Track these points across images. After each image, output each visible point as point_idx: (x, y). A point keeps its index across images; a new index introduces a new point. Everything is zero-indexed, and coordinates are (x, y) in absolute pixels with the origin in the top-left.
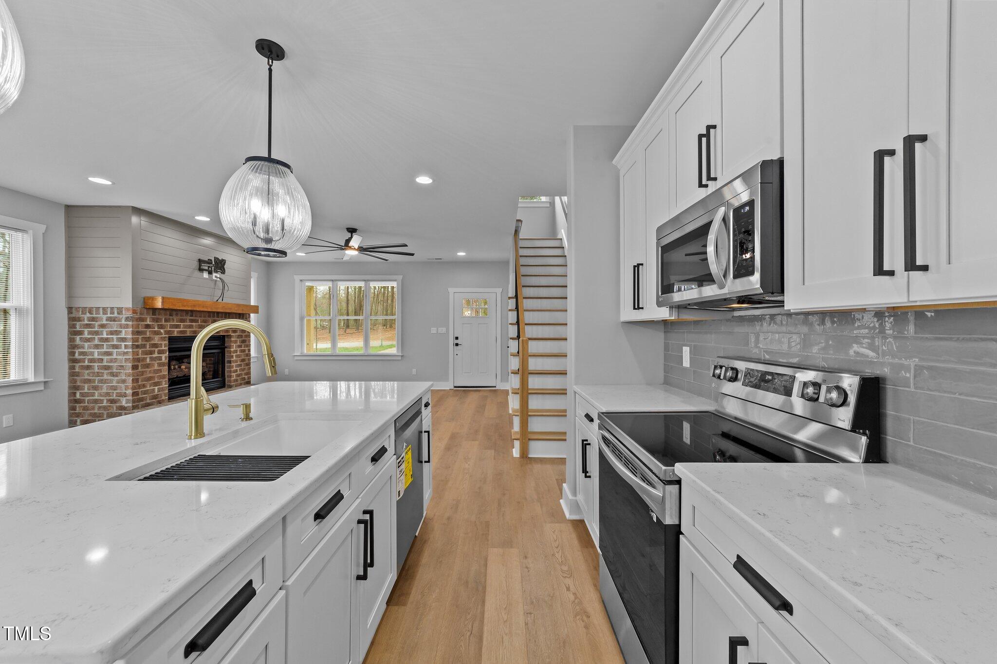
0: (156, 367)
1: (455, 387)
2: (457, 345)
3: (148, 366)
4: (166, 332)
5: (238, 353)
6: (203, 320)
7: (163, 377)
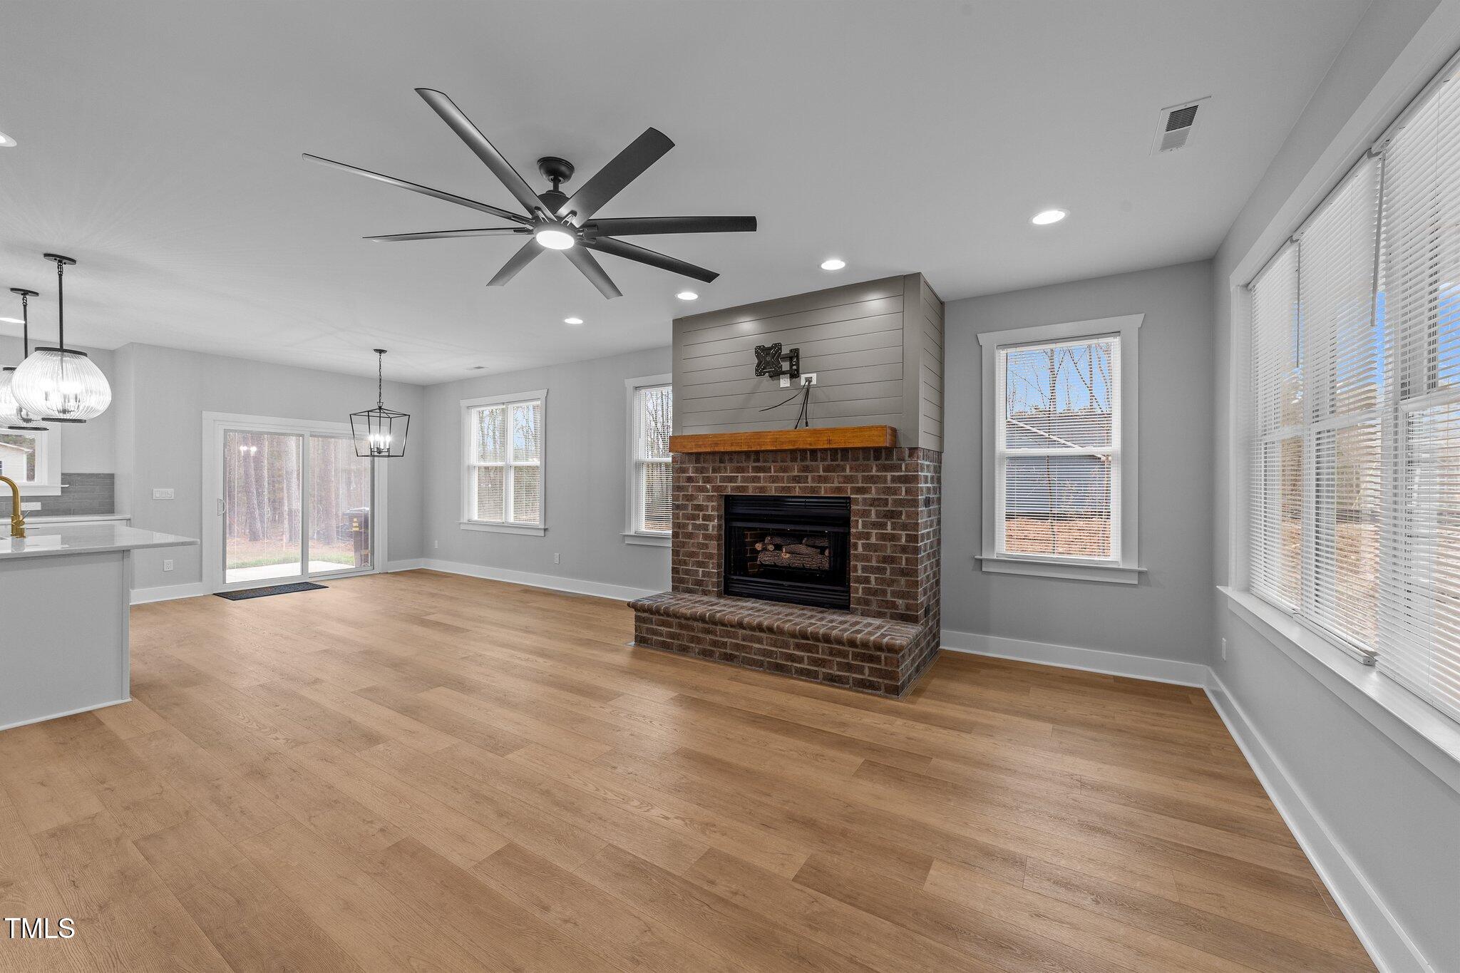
4: (716, 489)
6: (781, 468)
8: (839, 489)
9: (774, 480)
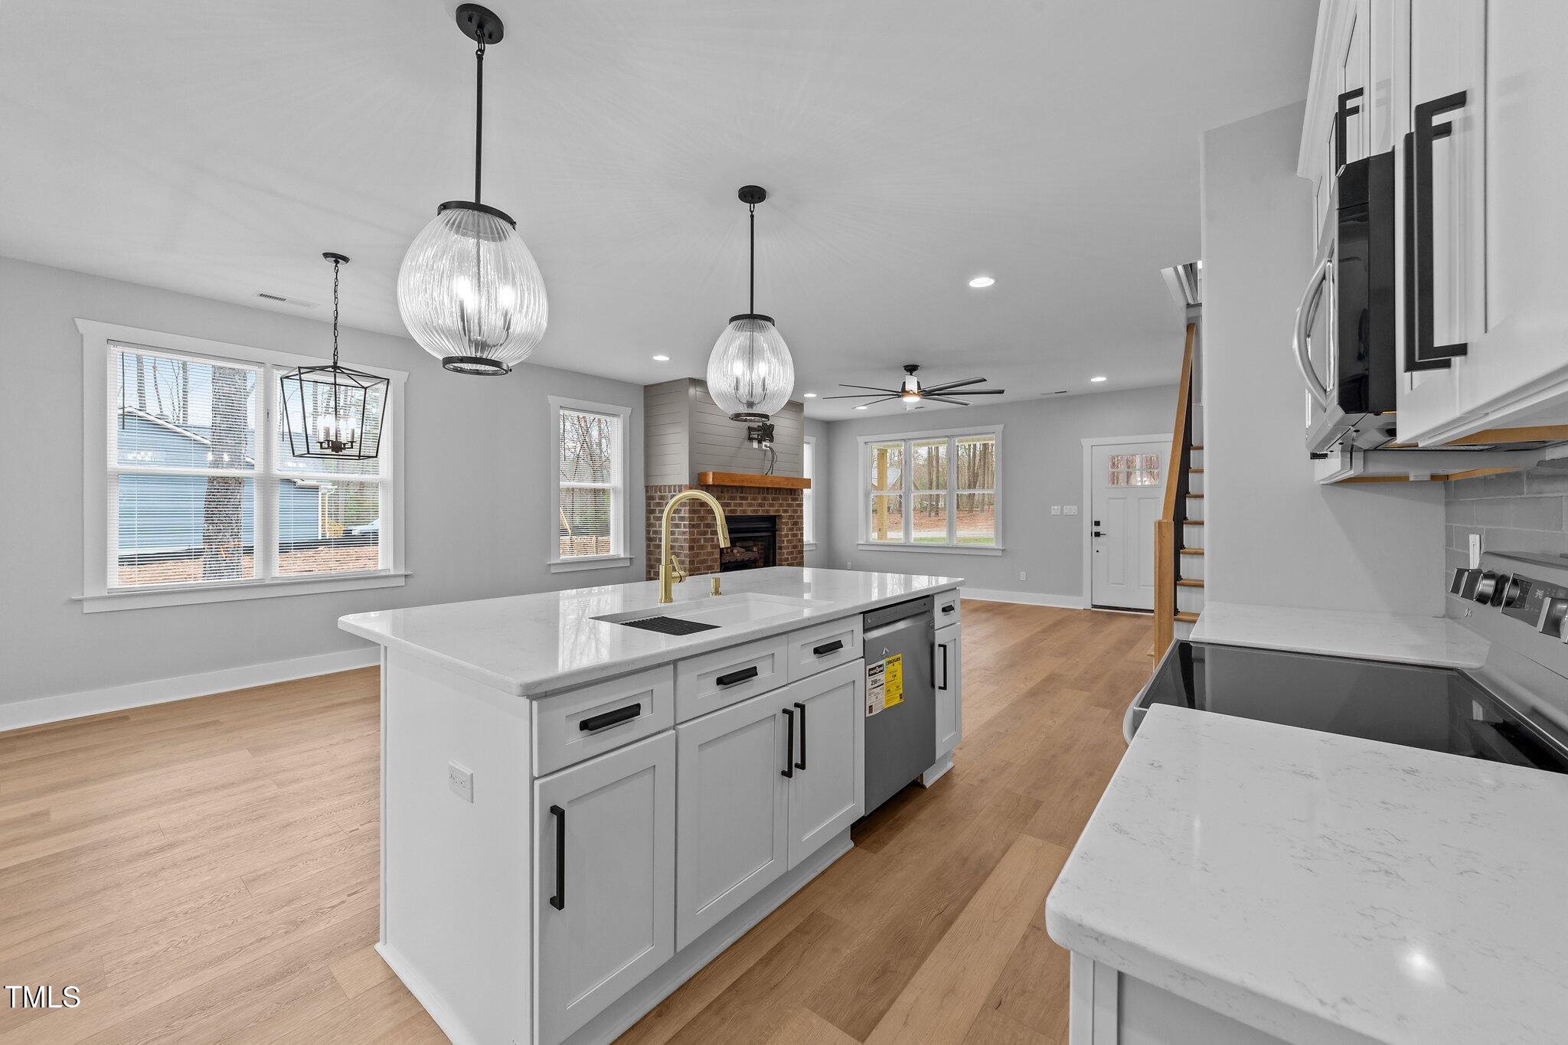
0: (709, 549)
1: (1094, 606)
2: (1098, 534)
3: (702, 547)
5: (790, 538)
7: (715, 560)
8: (778, 511)
9: (750, 505)
